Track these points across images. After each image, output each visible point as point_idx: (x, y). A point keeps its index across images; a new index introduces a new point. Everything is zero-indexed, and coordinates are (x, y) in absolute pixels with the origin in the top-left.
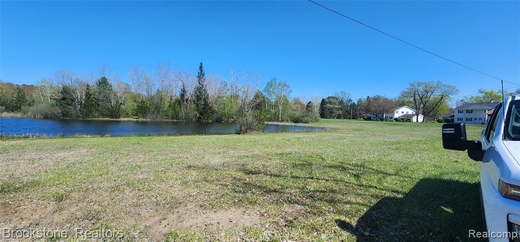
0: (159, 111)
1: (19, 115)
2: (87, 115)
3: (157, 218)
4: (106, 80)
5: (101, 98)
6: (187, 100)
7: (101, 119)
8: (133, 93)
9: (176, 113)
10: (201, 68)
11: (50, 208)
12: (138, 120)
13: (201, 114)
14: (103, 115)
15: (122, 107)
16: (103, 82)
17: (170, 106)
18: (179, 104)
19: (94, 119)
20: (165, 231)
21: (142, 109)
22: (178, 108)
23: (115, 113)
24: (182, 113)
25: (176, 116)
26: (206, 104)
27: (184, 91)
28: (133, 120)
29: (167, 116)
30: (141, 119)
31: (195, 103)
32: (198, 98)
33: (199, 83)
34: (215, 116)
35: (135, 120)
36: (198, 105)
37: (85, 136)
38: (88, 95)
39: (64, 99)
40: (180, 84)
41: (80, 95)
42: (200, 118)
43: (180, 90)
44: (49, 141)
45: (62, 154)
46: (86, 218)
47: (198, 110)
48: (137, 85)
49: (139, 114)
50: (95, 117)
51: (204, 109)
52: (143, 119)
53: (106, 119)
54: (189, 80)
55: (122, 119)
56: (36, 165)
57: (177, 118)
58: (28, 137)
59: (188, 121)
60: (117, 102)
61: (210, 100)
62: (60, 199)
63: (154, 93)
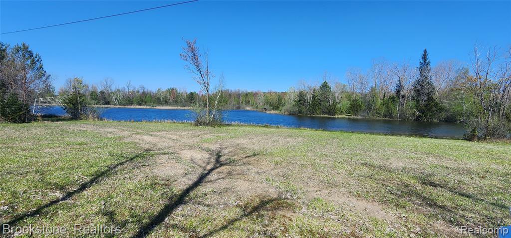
0: (370, 109)
1: (278, 112)
2: (313, 113)
3: (316, 189)
4: (327, 84)
5: (322, 99)
6: (403, 96)
7: (322, 115)
8: (348, 92)
9: (389, 110)
10: (425, 57)
11: (272, 167)
12: (349, 117)
13: (422, 112)
14: (323, 113)
15: (338, 105)
16: (325, 86)
17: (383, 104)
18: (394, 101)
19: (317, 115)
20: (316, 197)
21: (354, 107)
22: (391, 106)
23: (332, 110)
24: (396, 111)
25: (389, 114)
26: (430, 99)
27: (400, 86)
28: (346, 117)
29: (379, 113)
30: (353, 117)
31: (414, 99)
32: (419, 93)
33: (421, 75)
34: (443, 115)
35: (348, 117)
36: (418, 102)
37: (306, 129)
38: (314, 97)
39: (300, 101)
40: (396, 79)
41: (309, 97)
42: (420, 116)
43: (395, 86)
44: (286, 130)
45: (289, 140)
46: (283, 176)
47: (417, 107)
48: (352, 85)
49: (351, 112)
50: (318, 114)
51: (426, 105)
52: (355, 117)
53: (325, 116)
54: (407, 74)
55: (337, 116)
56: (275, 144)
57: (390, 116)
58: (278, 127)
59: (403, 120)
60: (334, 101)
61: (436, 95)
62: (277, 164)
63: (367, 90)
